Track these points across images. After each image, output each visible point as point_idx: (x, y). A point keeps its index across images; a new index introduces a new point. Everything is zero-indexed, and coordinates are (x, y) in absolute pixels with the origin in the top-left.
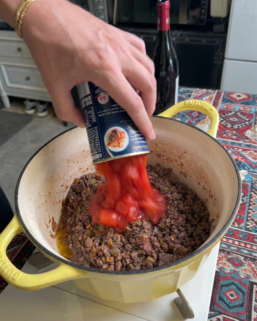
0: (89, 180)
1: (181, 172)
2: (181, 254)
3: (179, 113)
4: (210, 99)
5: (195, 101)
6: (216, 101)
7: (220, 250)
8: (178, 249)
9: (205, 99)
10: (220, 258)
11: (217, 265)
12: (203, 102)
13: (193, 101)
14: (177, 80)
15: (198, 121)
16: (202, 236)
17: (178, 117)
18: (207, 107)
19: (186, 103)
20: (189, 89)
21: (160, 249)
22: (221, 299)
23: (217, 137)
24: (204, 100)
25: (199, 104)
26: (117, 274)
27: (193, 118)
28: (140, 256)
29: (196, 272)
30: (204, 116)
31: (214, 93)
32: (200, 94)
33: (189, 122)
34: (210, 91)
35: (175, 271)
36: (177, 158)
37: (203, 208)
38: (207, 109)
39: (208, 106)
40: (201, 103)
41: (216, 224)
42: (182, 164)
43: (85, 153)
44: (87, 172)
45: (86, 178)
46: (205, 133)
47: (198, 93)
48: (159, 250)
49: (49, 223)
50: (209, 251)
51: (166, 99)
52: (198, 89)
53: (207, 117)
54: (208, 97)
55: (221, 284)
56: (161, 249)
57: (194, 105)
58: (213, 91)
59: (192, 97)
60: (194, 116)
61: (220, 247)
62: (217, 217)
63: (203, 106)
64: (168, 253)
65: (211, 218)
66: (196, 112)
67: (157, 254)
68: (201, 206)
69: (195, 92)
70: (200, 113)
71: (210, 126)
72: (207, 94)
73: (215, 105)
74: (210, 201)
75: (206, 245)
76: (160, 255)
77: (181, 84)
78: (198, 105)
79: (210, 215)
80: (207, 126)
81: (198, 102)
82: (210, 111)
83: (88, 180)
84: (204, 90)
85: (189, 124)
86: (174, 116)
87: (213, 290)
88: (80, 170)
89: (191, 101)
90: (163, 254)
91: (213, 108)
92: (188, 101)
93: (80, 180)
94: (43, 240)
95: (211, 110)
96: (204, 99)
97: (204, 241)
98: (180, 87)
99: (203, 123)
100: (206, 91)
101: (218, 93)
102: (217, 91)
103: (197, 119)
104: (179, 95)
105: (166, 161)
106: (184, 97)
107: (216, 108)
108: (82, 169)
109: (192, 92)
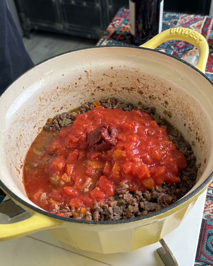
0: (64, 120)
1: (165, 112)
2: (166, 203)
3: (164, 44)
4: (199, 26)
5: (182, 29)
6: (205, 29)
7: (207, 197)
8: (162, 198)
9: (193, 26)
10: (207, 206)
11: (204, 212)
12: (191, 31)
13: (179, 29)
14: (162, 4)
15: (184, 53)
16: (188, 182)
17: (162, 48)
18: (196, 37)
19: (172, 32)
20: (175, 15)
21: (142, 197)
22: (208, 248)
23: (206, 71)
24: (193, 28)
25: (187, 33)
26: (96, 224)
27: (179, 49)
28: (120, 205)
29: (181, 220)
30: (192, 47)
31: (202, 20)
32: (188, 21)
33: (175, 53)
34: (199, 17)
35: (158, 220)
36: (161, 96)
37: (189, 152)
38: (195, 38)
39: (196, 35)
40: (189, 31)
41: (204, 170)
42: (166, 103)
43: (59, 90)
44: (61, 112)
45: (60, 118)
46: (193, 67)
47: (186, 20)
48: (141, 199)
49: (21, 168)
50: (196, 199)
51: (150, 27)
52: (184, 15)
53: (195, 48)
54: (196, 24)
55: (208, 233)
56: (144, 198)
57: (181, 33)
58: (202, 17)
59: (178, 24)
60: (181, 46)
61: (207, 193)
62: (205, 162)
63: (191, 35)
64: (150, 201)
65: (197, 163)
66: (182, 42)
67: (139, 203)
68: (187, 150)
69: (182, 18)
70: (187, 43)
71: (198, 58)
72: (195, 20)
73: (204, 33)
74: (197, 144)
75: (193, 192)
76: (142, 204)
77: (166, 9)
78: (185, 34)
79: (197, 159)
80: (195, 58)
81: (186, 31)
82: (198, 41)
83: (62, 120)
84: (192, 16)
85: (175, 56)
86: (158, 47)
87: (199, 239)
88: (53, 109)
89: (178, 30)
90: (145, 202)
91: (202, 37)
92: (173, 30)
93: (53, 120)
94: (15, 187)
95: (200, 40)
96: (191, 26)
97: (191, 189)
98: (164, 12)
99: (191, 54)
100: (194, 17)
101: (207, 19)
102: (206, 17)
103: (183, 50)
104: (163, 21)
105: (149, 99)
106: (169, 24)
107: (205, 37)
108: (56, 108)
109: (178, 19)
